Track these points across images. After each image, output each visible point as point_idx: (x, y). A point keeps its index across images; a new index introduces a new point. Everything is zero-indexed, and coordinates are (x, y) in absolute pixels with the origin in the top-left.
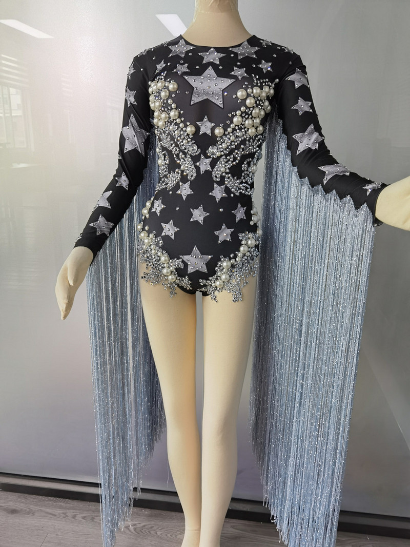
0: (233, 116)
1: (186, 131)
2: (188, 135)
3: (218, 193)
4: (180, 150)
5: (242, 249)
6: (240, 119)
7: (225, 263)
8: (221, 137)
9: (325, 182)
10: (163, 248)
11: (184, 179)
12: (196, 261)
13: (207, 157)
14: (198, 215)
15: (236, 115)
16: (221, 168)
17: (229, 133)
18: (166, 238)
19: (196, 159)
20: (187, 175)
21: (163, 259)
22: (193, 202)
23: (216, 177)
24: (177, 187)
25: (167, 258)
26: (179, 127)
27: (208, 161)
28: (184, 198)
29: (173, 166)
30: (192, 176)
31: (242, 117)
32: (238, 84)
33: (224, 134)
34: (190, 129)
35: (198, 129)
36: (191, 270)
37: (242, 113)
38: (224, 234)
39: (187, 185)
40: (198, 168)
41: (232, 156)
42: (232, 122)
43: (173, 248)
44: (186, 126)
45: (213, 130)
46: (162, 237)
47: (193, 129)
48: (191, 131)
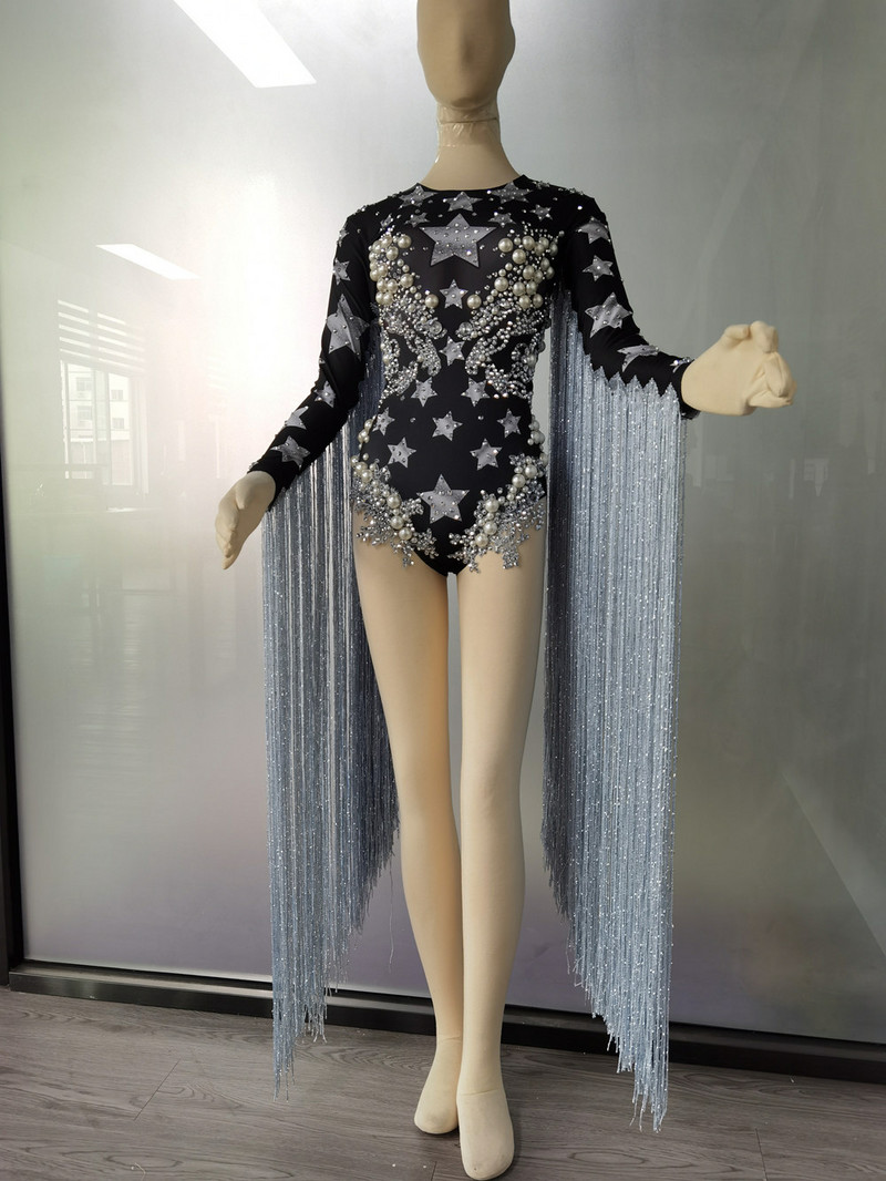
0: (494, 279)
1: (424, 304)
2: (427, 309)
3: (474, 393)
4: (417, 333)
5: (515, 480)
6: (505, 282)
7: (490, 504)
8: (478, 310)
9: (624, 368)
10: (390, 482)
11: (423, 375)
12: (443, 501)
13: (457, 340)
14: (445, 427)
15: (499, 276)
16: (479, 356)
17: (489, 304)
18: (396, 467)
19: (440, 344)
20: (427, 368)
21: (391, 500)
22: (436, 408)
23: (471, 369)
24: (413, 387)
25: (397, 500)
26: (414, 299)
27: (458, 346)
28: (423, 403)
29: (406, 358)
30: (435, 369)
31: (508, 279)
32: (500, 233)
33: (482, 306)
34: (430, 301)
35: (442, 299)
36: (434, 517)
37: (508, 272)
38: (487, 456)
39: (427, 385)
40: (443, 358)
41: (494, 338)
42: (493, 287)
43: (407, 483)
44: (424, 297)
45: (464, 299)
46: (389, 466)
47: (436, 300)
48: (433, 303)
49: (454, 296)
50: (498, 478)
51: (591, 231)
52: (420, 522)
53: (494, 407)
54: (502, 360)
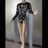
15: (24, 8)
30: (21, 13)
49: (22, 9)
50: (24, 19)
51: (30, 5)
52: (20, 21)
53: (24, 15)
54: (24, 13)
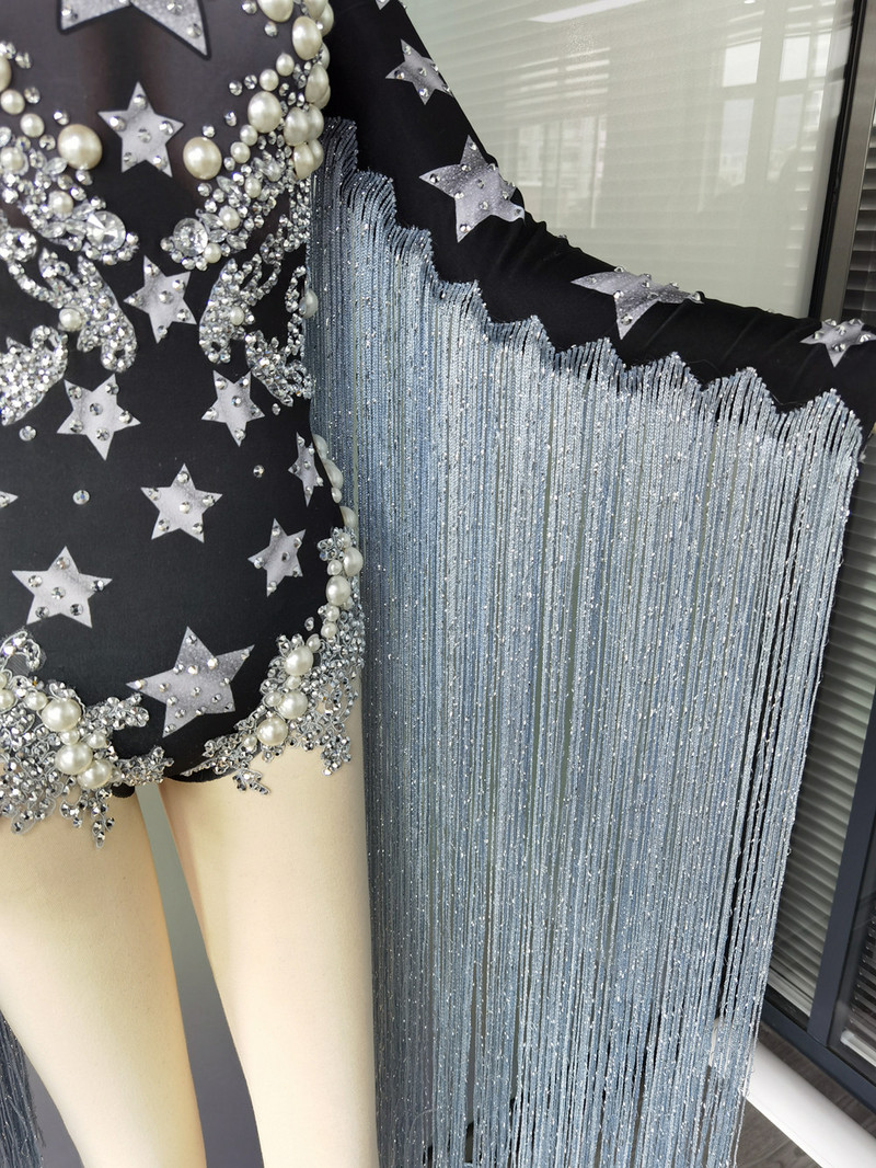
0: (248, 95)
1: (54, 153)
2: (70, 170)
4: (43, 243)
6: (275, 107)
7: (293, 658)
8: (213, 183)
10: (43, 675)
11: (85, 367)
12: (197, 685)
13: (169, 268)
14: (181, 507)
15: (259, 88)
16: (227, 311)
17: (238, 167)
18: (55, 632)
19: (122, 279)
20: (97, 351)
21: (52, 716)
24: (55, 405)
25: (72, 710)
26: (17, 131)
27: (176, 283)
28: (103, 448)
30: (119, 354)
31: (283, 99)
33: (223, 171)
34: (77, 145)
35: (111, 143)
37: (282, 79)
39: (104, 394)
40: (140, 320)
42: (244, 119)
44: (53, 129)
45: (175, 148)
46: (32, 629)
47: (93, 144)
48: (83, 152)
49: (144, 136)
